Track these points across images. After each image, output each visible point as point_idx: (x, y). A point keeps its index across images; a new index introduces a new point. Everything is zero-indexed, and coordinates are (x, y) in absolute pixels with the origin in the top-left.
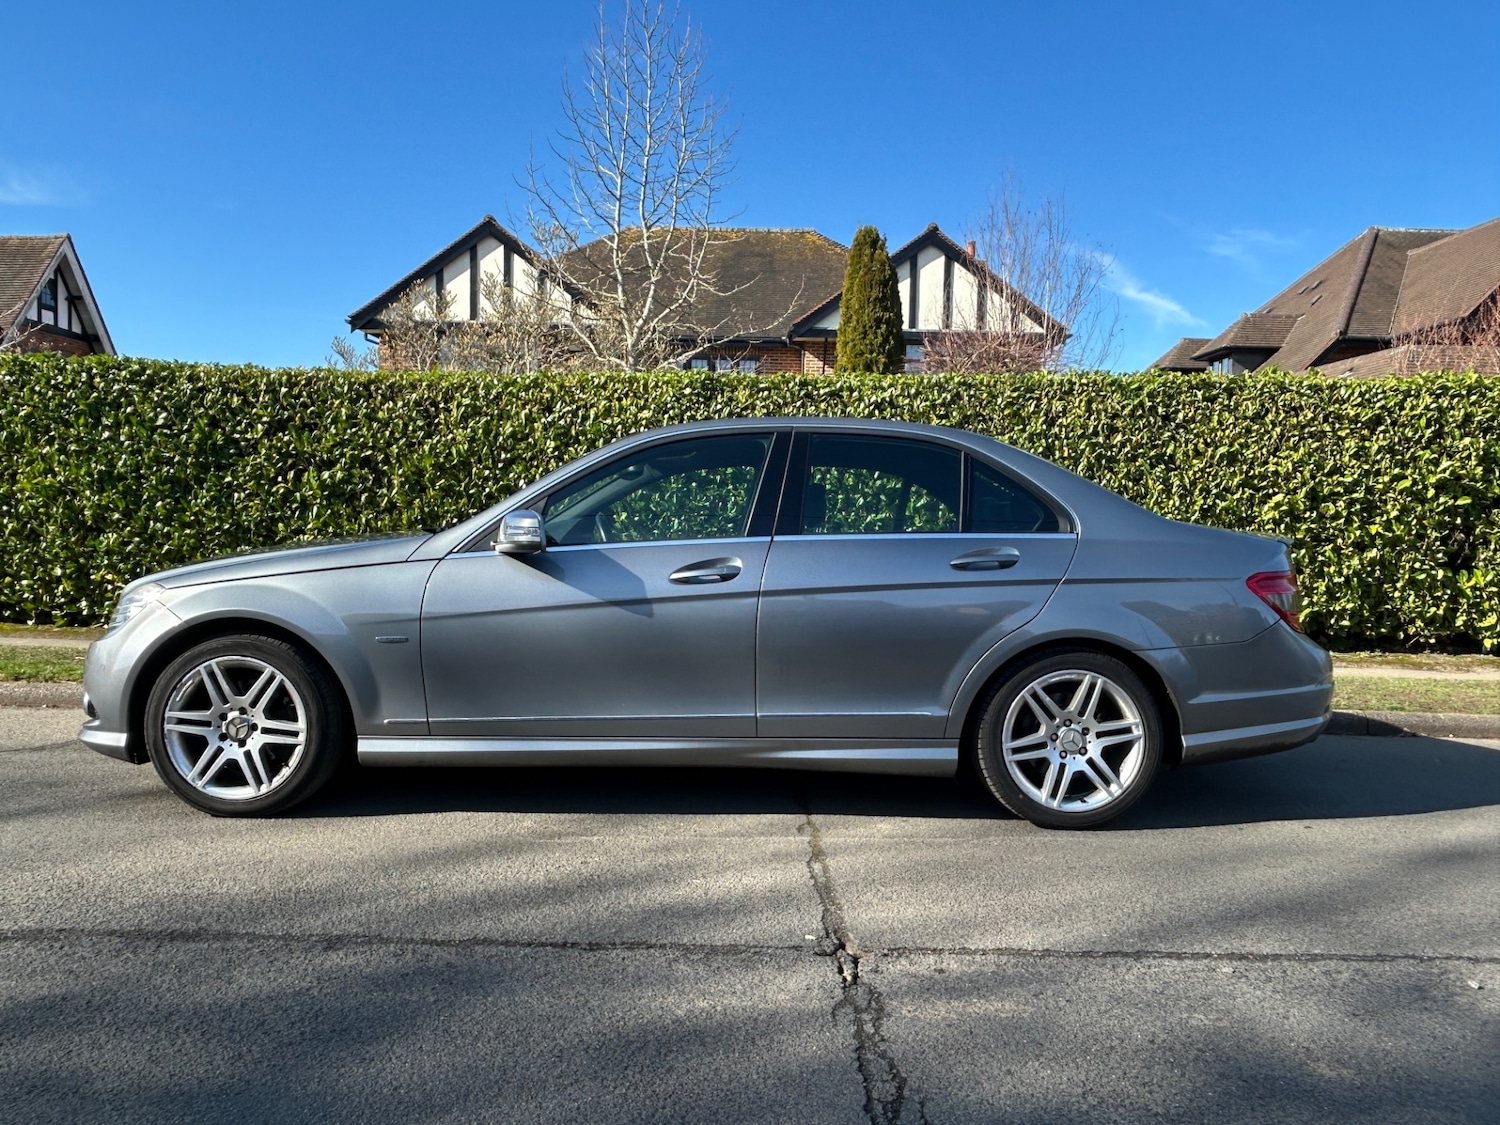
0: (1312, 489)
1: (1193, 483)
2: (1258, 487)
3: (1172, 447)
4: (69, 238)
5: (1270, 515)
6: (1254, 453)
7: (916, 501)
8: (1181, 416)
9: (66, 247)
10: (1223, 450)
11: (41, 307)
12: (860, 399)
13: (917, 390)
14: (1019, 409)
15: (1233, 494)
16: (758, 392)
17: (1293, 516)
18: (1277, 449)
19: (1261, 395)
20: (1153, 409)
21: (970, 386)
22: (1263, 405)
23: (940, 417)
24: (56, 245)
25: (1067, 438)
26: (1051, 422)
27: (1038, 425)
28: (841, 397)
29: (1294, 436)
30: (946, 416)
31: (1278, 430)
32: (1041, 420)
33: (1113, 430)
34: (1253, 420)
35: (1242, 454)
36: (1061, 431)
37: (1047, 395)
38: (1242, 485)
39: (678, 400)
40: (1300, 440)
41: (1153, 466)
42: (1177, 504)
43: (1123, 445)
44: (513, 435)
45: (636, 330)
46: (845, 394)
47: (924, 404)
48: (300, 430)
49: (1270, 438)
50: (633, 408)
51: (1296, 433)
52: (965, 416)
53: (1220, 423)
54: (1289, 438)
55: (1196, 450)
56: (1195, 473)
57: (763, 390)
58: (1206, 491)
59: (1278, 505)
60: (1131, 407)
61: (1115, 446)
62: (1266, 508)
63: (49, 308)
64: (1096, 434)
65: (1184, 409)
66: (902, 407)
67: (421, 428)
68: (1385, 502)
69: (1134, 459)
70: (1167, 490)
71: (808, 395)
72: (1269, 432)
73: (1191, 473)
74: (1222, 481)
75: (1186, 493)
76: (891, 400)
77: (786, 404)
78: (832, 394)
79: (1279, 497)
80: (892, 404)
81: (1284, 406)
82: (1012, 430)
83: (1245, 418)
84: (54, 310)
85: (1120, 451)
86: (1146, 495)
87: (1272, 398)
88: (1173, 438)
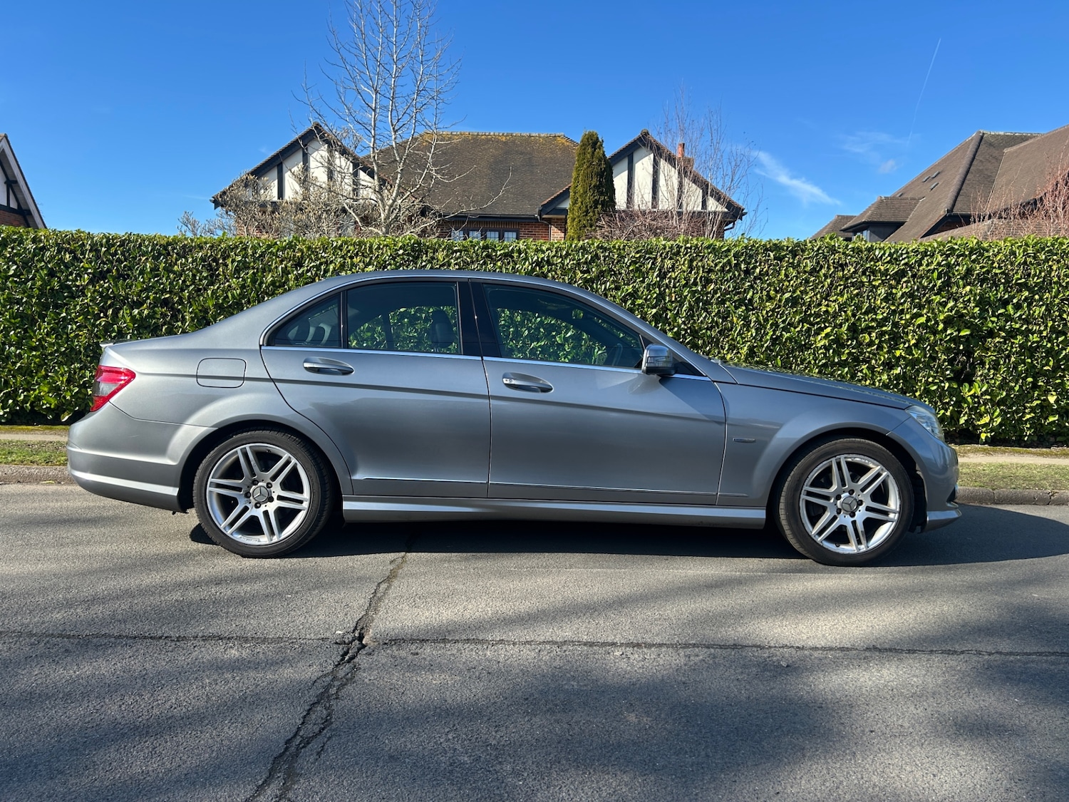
0: (853, 324)
1: (766, 320)
2: (813, 321)
3: (751, 293)
4: (6, 137)
5: (822, 343)
6: (811, 297)
7: (566, 333)
8: (758, 270)
10: (787, 295)
12: (526, 259)
13: (567, 252)
14: (641, 266)
15: (795, 328)
16: (452, 253)
17: (839, 343)
18: (828, 295)
19: (817, 255)
20: (737, 265)
21: (605, 249)
22: (818, 263)
23: (583, 272)
25: (674, 287)
26: (662, 275)
27: (654, 277)
28: (512, 257)
29: (840, 285)
30: (588, 272)
31: (829, 281)
32: (655, 274)
33: (708, 281)
34: (811, 273)
35: (802, 299)
36: (670, 282)
37: (661, 256)
38: (802, 321)
39: (394, 259)
40: (844, 288)
41: (736, 308)
42: (754, 335)
43: (715, 292)
44: (273, 283)
45: (387, 207)
46: (515, 255)
47: (572, 262)
49: (823, 287)
50: (361, 264)
51: (842, 283)
52: (602, 271)
53: (786, 276)
54: (837, 287)
55: (768, 295)
56: (767, 312)
57: (456, 251)
58: (776, 325)
59: (827, 335)
60: (721, 264)
61: (710, 293)
62: (819, 337)
64: (695, 284)
65: (760, 265)
66: (556, 265)
67: (205, 278)
68: (907, 334)
69: (723, 302)
70: (747, 325)
71: (488, 256)
72: (822, 283)
73: (764, 312)
74: (787, 319)
75: (760, 327)
76: (548, 260)
77: (472, 262)
78: (506, 255)
79: (828, 330)
80: (548, 263)
81: (834, 263)
82: (634, 282)
83: (805, 272)
85: (713, 297)
86: (732, 328)
87: (825, 257)
88: (751, 287)
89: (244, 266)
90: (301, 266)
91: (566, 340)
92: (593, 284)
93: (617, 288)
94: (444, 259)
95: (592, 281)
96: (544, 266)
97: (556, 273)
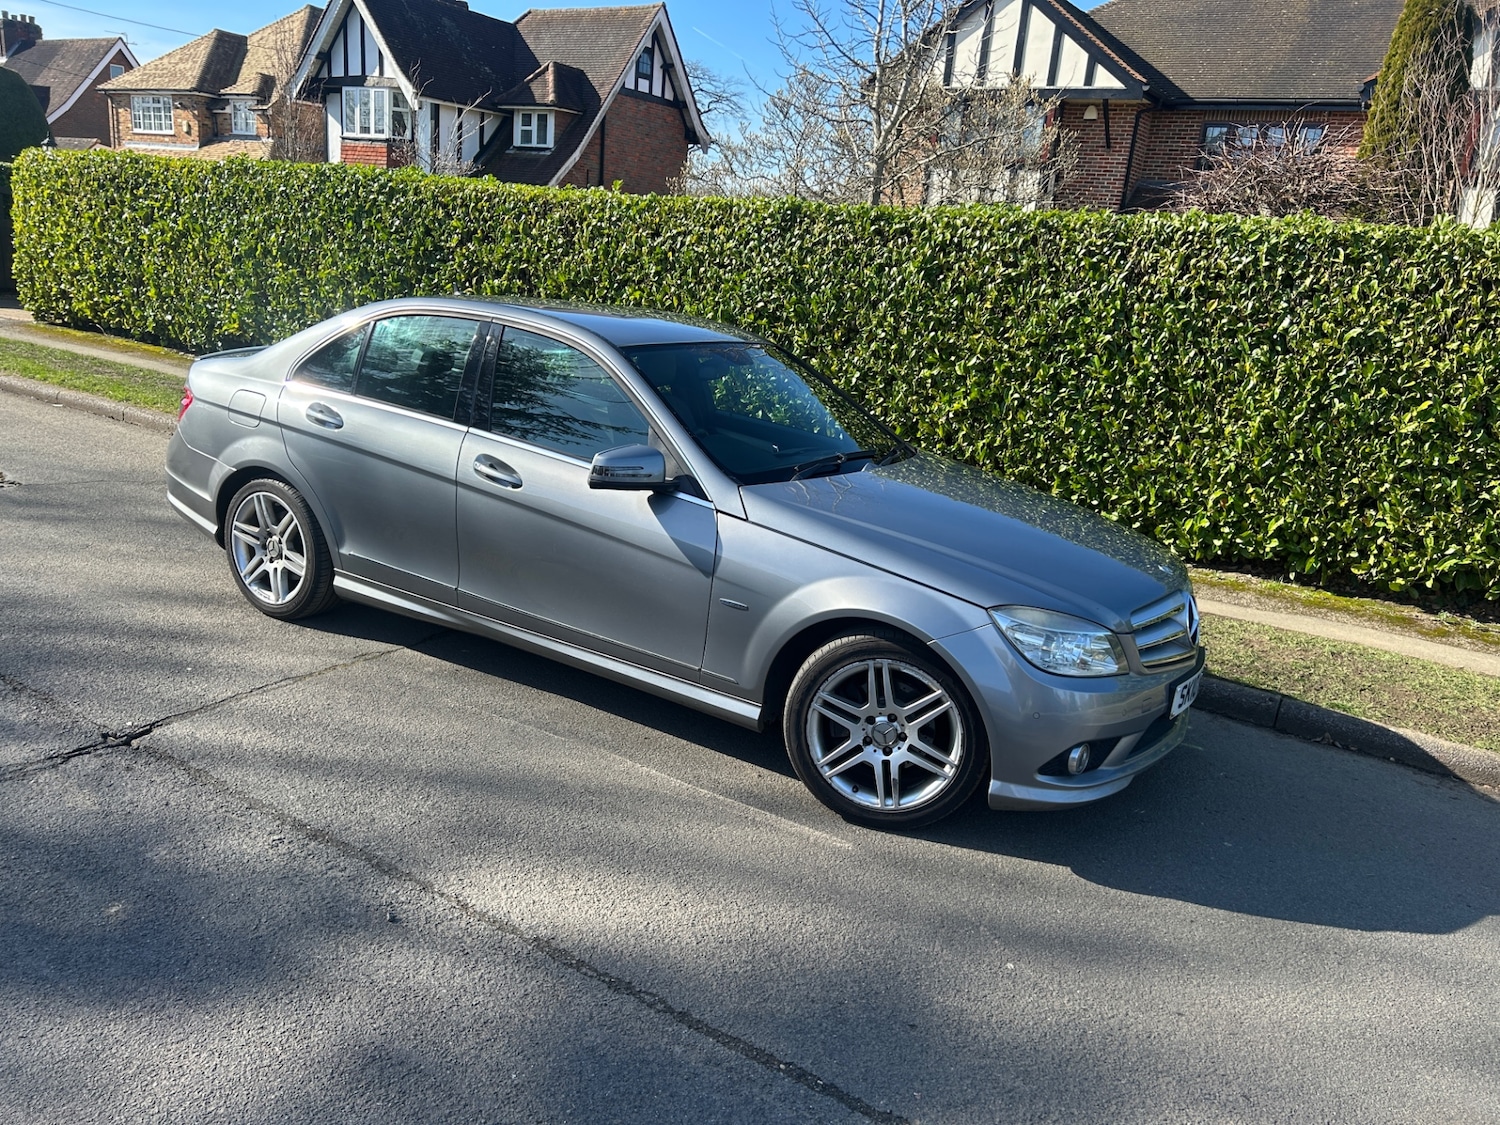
0: (1486, 399)
1: (1305, 374)
2: (1396, 388)
3: (1286, 323)
4: (664, 6)
5: (1411, 427)
6: (1405, 340)
7: (969, 360)
8: (1308, 282)
9: (661, 16)
10: (1354, 332)
11: (639, 75)
12: (928, 239)
13: (990, 231)
14: (1100, 261)
15: (1362, 394)
17: (1445, 430)
18: (1444, 339)
19: (1435, 260)
20: (1271, 269)
21: (1050, 229)
22: (1435, 276)
23: (1006, 265)
24: (652, 15)
25: (1150, 300)
26: (1133, 278)
27: (1117, 280)
28: (910, 235)
29: (1474, 322)
30: (1015, 265)
31: (1449, 311)
32: (1122, 276)
33: (1211, 294)
34: (1417, 293)
35: (1388, 341)
36: (1144, 291)
37: (1139, 245)
38: (1377, 383)
39: (759, 231)
40: (1481, 328)
41: (1252, 347)
42: (1276, 397)
43: (1219, 314)
45: (883, 133)
46: (915, 231)
47: (993, 248)
48: (481, 241)
49: (1434, 322)
50: (722, 237)
51: (1476, 318)
52: (1037, 266)
53: (1363, 296)
54: (1466, 324)
55: (1318, 329)
56: (1311, 360)
58: (1324, 384)
59: (1423, 415)
60: (1240, 266)
61: (1207, 315)
62: (1408, 416)
63: (645, 77)
64: (1186, 297)
65: (1316, 272)
66: (970, 251)
69: (1232, 334)
70: (1267, 378)
71: (878, 232)
72: (1435, 312)
73: (1305, 360)
74: (1347, 375)
75: (1292, 383)
76: (960, 242)
79: (1425, 405)
80: (960, 247)
81: (1470, 276)
82: (1085, 287)
83: (1403, 291)
84: (650, 78)
85: (1214, 322)
86: (1240, 382)
87: (1453, 265)
88: (1291, 311)
89: (597, 233)
90: (659, 235)
91: (967, 370)
92: (1018, 285)
93: (1055, 295)
94: (820, 234)
95: (1018, 280)
96: (950, 253)
97: (967, 265)
